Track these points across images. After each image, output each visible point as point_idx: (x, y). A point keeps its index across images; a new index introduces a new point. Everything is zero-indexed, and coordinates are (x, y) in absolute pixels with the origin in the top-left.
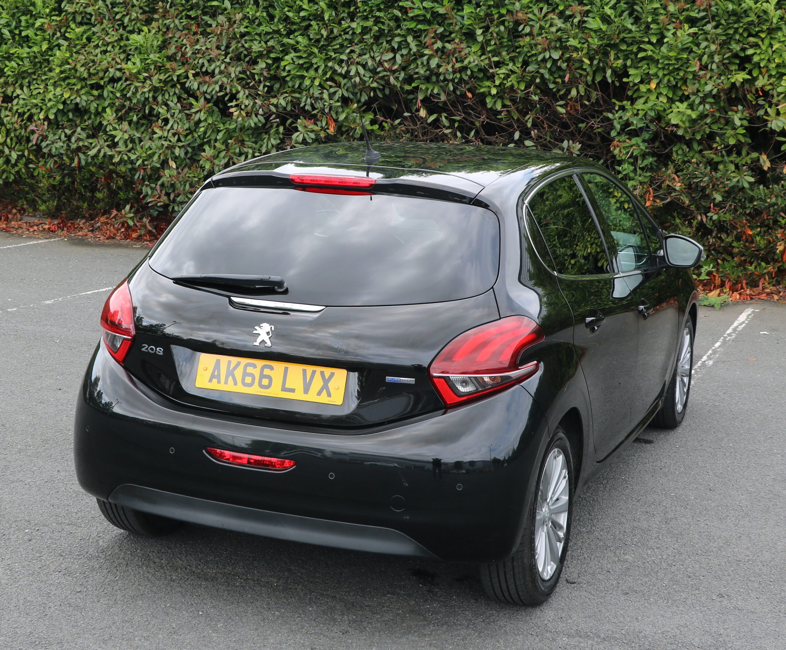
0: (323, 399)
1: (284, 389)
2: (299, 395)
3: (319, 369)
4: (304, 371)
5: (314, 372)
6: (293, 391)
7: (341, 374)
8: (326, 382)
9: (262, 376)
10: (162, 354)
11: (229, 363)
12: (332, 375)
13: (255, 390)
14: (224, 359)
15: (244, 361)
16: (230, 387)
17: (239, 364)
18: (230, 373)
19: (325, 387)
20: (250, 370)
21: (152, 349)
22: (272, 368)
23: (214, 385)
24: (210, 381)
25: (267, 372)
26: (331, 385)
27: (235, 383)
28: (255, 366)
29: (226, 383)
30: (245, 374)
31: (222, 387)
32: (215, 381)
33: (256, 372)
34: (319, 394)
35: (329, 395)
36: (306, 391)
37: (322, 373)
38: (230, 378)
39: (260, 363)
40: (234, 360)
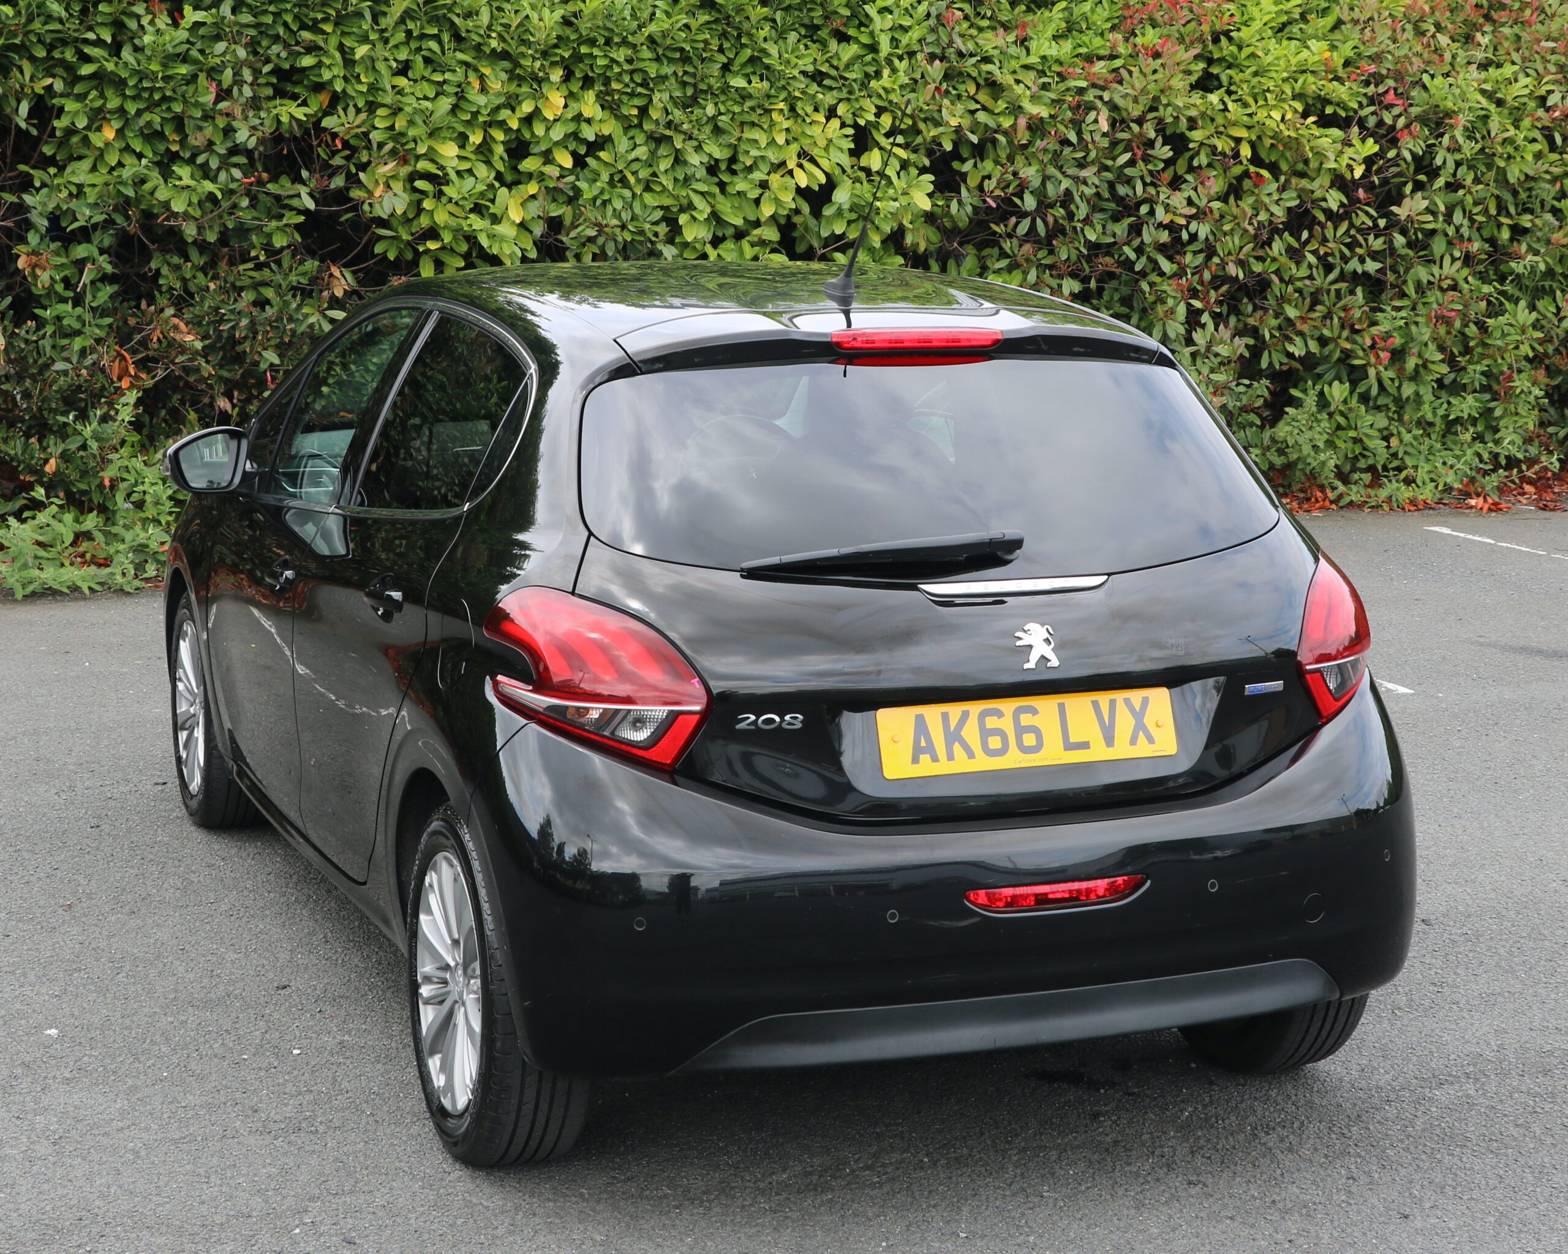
0: (1143, 749)
1: (1069, 746)
2: (1098, 752)
3: (1120, 696)
4: (1095, 704)
5: (1113, 703)
6: (1085, 745)
7: (1160, 699)
8: (1139, 716)
9: (1020, 730)
10: (799, 726)
11: (945, 717)
12: (1145, 701)
13: (1014, 759)
14: (932, 713)
15: (975, 708)
16: (961, 764)
17: (965, 715)
18: (953, 737)
19: (1140, 726)
20: (991, 722)
21: (770, 721)
22: (1034, 711)
23: (926, 768)
24: (915, 760)
25: (1026, 719)
26: (1149, 721)
27: (971, 755)
28: (1000, 714)
29: (951, 757)
30: (985, 733)
31: (944, 768)
32: (925, 758)
33: (1006, 724)
34: (1133, 741)
35: (1151, 740)
36: (1109, 741)
37: (1127, 702)
38: (957, 748)
39: (1008, 706)
40: (954, 710)
